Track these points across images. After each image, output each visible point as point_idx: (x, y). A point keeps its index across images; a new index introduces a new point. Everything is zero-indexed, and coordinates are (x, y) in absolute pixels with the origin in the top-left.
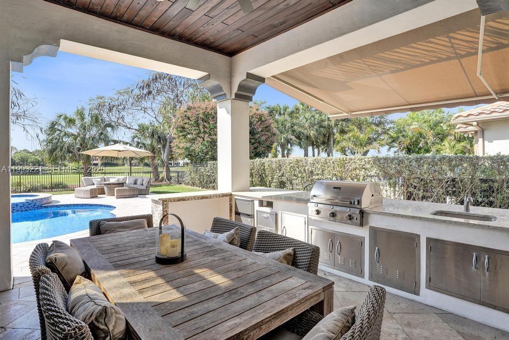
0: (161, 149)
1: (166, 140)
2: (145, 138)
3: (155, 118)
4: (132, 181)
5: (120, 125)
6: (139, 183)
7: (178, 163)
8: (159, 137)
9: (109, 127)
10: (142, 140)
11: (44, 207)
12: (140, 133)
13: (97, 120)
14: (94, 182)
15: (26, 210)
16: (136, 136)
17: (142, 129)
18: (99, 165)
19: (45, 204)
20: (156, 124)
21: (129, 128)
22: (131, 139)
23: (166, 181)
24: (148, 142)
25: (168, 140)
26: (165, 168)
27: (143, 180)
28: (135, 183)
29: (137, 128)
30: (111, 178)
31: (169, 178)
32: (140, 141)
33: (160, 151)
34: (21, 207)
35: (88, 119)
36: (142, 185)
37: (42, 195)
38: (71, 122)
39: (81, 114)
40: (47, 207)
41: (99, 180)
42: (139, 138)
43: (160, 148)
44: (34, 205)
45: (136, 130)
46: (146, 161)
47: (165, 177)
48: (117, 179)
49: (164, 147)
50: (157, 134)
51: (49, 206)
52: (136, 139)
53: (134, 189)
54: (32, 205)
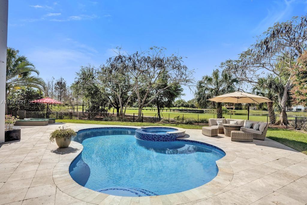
0: (279, 97)
1: (283, 89)
2: (264, 88)
3: (273, 71)
4: (249, 124)
5: (243, 80)
6: (255, 127)
7: (291, 109)
8: (276, 87)
9: (234, 82)
10: (261, 91)
11: (178, 140)
12: (260, 85)
13: (226, 78)
14: (217, 123)
15: (166, 141)
16: (256, 88)
17: (261, 82)
18: (234, 109)
19: (179, 137)
20: (275, 76)
21: (251, 82)
22: (252, 90)
23: (282, 125)
24: (267, 92)
25: (286, 89)
26: (282, 113)
27: (259, 125)
28: (252, 127)
29: (257, 81)
30: (231, 120)
31: (286, 122)
32: (259, 92)
33: (277, 99)
34: (163, 138)
35: (221, 77)
36: (258, 130)
37: (180, 130)
38: (210, 80)
39: (216, 74)
40: (179, 140)
41: (221, 121)
42: (258, 89)
43: (277, 96)
44: (171, 138)
45: (256, 83)
46: (265, 107)
47: (282, 121)
48: (236, 122)
49: (281, 95)
50: (275, 84)
51: (181, 140)
52: (256, 90)
53: (249, 134)
54: (170, 137)
